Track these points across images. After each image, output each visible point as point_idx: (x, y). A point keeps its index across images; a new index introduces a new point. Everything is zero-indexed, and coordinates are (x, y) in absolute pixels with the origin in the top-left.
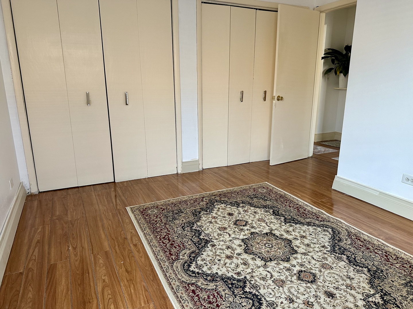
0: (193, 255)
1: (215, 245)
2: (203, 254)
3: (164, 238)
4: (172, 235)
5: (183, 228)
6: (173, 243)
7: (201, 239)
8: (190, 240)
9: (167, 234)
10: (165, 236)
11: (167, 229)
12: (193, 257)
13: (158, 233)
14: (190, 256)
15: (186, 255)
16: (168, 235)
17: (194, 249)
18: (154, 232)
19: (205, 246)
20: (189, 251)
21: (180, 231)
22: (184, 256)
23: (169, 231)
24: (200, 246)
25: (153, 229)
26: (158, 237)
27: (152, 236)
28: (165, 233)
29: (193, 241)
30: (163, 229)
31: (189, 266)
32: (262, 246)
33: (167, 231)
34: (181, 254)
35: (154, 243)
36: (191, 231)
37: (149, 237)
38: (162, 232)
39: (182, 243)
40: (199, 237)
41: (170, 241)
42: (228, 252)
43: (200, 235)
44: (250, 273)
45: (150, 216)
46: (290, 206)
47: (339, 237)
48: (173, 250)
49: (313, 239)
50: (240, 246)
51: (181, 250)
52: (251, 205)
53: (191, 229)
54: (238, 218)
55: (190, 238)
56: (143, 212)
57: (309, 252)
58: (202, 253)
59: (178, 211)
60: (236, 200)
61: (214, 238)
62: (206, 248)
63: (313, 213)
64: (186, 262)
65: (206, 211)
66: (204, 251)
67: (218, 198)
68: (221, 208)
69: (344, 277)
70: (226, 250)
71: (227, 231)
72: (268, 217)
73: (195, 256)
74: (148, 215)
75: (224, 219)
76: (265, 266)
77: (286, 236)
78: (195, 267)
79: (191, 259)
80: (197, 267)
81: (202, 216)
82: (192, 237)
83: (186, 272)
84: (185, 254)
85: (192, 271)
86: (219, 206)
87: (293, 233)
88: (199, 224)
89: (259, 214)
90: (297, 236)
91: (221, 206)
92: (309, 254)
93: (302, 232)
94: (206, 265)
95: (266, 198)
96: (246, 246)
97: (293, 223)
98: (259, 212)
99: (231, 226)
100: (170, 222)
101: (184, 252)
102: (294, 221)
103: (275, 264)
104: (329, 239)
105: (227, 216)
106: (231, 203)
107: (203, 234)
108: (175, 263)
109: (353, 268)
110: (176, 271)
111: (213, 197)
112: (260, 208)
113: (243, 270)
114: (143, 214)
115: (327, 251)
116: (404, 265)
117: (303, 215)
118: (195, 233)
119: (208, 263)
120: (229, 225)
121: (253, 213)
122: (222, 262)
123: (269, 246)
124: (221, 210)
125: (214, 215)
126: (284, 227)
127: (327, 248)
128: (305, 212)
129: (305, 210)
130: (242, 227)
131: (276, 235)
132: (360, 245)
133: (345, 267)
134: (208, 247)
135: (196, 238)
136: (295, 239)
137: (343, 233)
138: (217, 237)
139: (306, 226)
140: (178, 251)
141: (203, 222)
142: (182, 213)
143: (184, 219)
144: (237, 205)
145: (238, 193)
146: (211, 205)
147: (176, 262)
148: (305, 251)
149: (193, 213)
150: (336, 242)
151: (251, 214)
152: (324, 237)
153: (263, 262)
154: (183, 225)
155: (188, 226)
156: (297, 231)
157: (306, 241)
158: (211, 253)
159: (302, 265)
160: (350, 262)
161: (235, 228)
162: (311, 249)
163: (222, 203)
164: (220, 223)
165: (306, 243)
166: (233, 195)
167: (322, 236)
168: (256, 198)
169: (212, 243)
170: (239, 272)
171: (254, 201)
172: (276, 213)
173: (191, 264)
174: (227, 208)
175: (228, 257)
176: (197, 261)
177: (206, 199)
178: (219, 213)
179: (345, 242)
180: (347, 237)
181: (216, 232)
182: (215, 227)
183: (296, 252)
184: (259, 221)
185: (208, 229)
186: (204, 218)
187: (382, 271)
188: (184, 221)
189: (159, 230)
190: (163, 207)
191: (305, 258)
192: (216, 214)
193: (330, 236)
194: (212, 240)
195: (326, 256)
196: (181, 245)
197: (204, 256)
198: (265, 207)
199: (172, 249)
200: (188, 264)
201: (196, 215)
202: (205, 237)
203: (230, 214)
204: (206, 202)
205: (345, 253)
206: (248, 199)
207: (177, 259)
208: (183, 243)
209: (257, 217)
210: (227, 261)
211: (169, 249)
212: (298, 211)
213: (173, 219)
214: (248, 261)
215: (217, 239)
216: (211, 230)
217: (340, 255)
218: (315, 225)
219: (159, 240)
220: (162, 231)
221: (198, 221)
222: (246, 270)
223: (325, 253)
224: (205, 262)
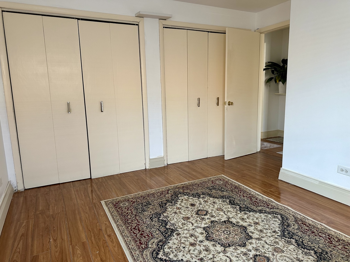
0: (161, 244)
1: (180, 234)
2: (169, 243)
3: (134, 228)
4: (142, 226)
5: (151, 219)
6: (143, 233)
7: (167, 229)
8: (157, 230)
9: (137, 224)
10: (136, 227)
11: (137, 220)
12: (161, 245)
13: (129, 224)
14: (158, 245)
15: (154, 244)
16: (138, 226)
17: (161, 238)
18: (125, 223)
19: (171, 235)
20: (157, 240)
21: (148, 221)
22: (152, 245)
23: (139, 222)
24: (167, 235)
25: (125, 220)
26: (129, 228)
27: (124, 227)
28: (135, 224)
29: (160, 231)
30: (134, 221)
31: (158, 254)
32: (221, 233)
33: (137, 222)
34: (150, 243)
35: (126, 233)
36: (159, 222)
37: (121, 228)
38: (132, 224)
39: (150, 233)
40: (165, 227)
41: (139, 231)
42: (191, 240)
43: (166, 224)
44: (211, 258)
45: (122, 208)
46: (244, 196)
47: (287, 223)
48: (143, 240)
49: (265, 225)
50: (202, 234)
51: (149, 239)
52: (210, 196)
53: (158, 219)
54: (199, 208)
55: (158, 228)
56: (116, 205)
57: (262, 237)
58: (169, 241)
59: (147, 203)
60: (197, 192)
61: (179, 227)
62: (172, 236)
63: (263, 201)
64: (154, 251)
65: (172, 203)
66: (170, 240)
67: (181, 191)
68: (184, 199)
69: (294, 259)
70: (190, 238)
71: (190, 220)
72: (225, 206)
73: (163, 245)
74: (120, 208)
75: (188, 209)
76: (224, 252)
77: (241, 223)
78: (162, 255)
79: (159, 247)
80: (164, 255)
81: (168, 207)
82: (160, 227)
83: (155, 260)
84: (154, 242)
85: (160, 258)
86: (182, 198)
87: (248, 220)
88: (165, 214)
89: (218, 204)
90: (251, 223)
91: (184, 197)
92: (262, 239)
93: (255, 219)
94: (173, 253)
95: (223, 189)
96: (207, 233)
97: (247, 211)
98: (218, 202)
99: (194, 215)
100: (140, 214)
101: (152, 241)
102: (248, 209)
103: (233, 249)
104: (279, 225)
105: (190, 207)
106: (193, 194)
107: (169, 224)
108: (145, 252)
109: (302, 251)
110: (146, 259)
111: (177, 190)
112: (218, 198)
113: (205, 255)
114: (116, 207)
115: (278, 236)
116: (345, 247)
117: (255, 204)
118: (162, 223)
119: (174, 250)
120: (192, 215)
121: (212, 203)
122: (186, 249)
123: (227, 232)
124: (184, 202)
125: (178, 206)
126: (239, 215)
127: (278, 233)
128: (257, 201)
129: (256, 199)
130: (203, 216)
131: (233, 222)
132: (306, 230)
133: (294, 250)
134: (174, 236)
135: (163, 228)
136: (250, 225)
137: (290, 219)
138: (181, 226)
139: (258, 214)
140: (147, 240)
141: (169, 213)
142: (150, 205)
143: (152, 211)
144: (198, 196)
145: (198, 185)
146: (176, 197)
147: (146, 250)
148: (259, 237)
149: (159, 205)
150: (285, 227)
151: (211, 204)
152: (274, 223)
153: (222, 247)
154: (151, 216)
155: (155, 217)
156: (251, 218)
157: (259, 228)
158: (176, 241)
159: (257, 250)
160: (298, 245)
161: (197, 217)
162: (264, 235)
163: (185, 195)
164: (183, 213)
165: (259, 229)
166: (194, 187)
167: (272, 222)
168: (214, 189)
169: (177, 232)
170: (201, 258)
171: (213, 192)
172: (232, 203)
173: (159, 252)
174: (189, 199)
175: (192, 245)
176: (165, 249)
177: (171, 192)
178: (183, 204)
179: (293, 227)
180: (294, 223)
181: (180, 222)
182: (179, 217)
183: (251, 238)
184: (217, 210)
185: (173, 219)
186: (169, 209)
187: (327, 253)
188: (152, 212)
189: (130, 221)
190: (133, 200)
191: (259, 243)
192: (180, 205)
193: (280, 222)
194: (177, 229)
195: (277, 240)
196: (150, 234)
197: (170, 245)
198: (222, 197)
199: (141, 238)
200: (157, 252)
201: (163, 206)
202: (171, 227)
203: (192, 205)
204: (171, 194)
205: (294, 237)
206: (207, 191)
207: (147, 247)
208: (152, 233)
209: (216, 206)
210: (192, 248)
211: (139, 239)
212: (251, 200)
213: (142, 211)
214: (209, 247)
215: (181, 228)
216: (176, 220)
217: (289, 239)
218: (266, 213)
219: (130, 230)
220: (133, 222)
221: (164, 212)
222: (208, 256)
223: (277, 238)
224: (171, 249)
